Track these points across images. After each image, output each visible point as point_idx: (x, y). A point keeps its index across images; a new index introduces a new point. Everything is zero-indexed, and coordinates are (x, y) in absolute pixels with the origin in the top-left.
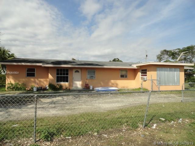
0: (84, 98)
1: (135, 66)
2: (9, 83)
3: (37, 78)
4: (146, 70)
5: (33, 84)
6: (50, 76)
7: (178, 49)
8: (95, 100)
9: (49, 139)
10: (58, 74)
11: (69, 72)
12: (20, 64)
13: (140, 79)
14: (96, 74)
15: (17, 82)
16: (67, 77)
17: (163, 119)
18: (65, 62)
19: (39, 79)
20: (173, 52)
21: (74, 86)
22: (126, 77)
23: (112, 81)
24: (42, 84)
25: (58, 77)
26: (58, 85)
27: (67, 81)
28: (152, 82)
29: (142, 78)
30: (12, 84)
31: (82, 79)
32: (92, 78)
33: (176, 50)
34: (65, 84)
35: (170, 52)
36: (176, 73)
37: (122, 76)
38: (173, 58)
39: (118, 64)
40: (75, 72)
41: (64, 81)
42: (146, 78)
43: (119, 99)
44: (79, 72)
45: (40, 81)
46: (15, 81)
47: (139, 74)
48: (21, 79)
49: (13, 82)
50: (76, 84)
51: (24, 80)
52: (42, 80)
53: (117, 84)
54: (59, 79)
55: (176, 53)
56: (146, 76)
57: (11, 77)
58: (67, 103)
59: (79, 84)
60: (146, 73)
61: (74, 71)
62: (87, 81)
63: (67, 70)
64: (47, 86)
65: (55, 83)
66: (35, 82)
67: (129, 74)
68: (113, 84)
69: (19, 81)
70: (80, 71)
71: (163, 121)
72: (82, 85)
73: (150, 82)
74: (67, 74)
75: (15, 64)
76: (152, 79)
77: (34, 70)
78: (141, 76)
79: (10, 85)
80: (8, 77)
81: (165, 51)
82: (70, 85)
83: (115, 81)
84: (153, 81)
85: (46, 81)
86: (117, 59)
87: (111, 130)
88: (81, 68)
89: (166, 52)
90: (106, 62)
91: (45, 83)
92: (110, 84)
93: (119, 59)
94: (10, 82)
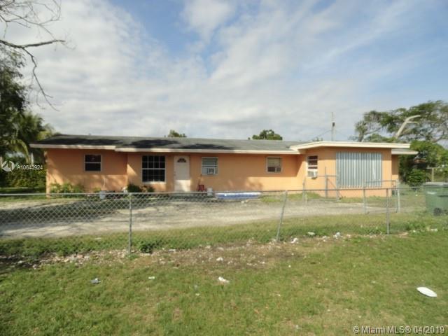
0: (196, 208)
1: (295, 150)
2: (54, 183)
3: (106, 174)
4: (316, 157)
5: (98, 186)
6: (130, 170)
7: (402, 110)
8: (215, 212)
9: (148, 250)
10: (144, 165)
11: (167, 162)
12: (73, 146)
13: (307, 174)
14: (218, 165)
15: (68, 181)
16: (163, 172)
17: (312, 234)
18: (159, 143)
19: (109, 176)
20: (390, 115)
21: (177, 188)
22: (279, 170)
23: (252, 179)
24: (114, 184)
25: (144, 172)
26: (145, 187)
27: (163, 179)
28: (327, 180)
29: (309, 172)
30: (58, 186)
31: (191, 176)
32: (211, 173)
33: (397, 111)
34: (159, 185)
35: (385, 115)
36: (374, 162)
37: (271, 169)
38: (390, 130)
39: (264, 145)
40: (179, 161)
41: (157, 179)
42: (317, 173)
43: (258, 211)
44: (185, 162)
45: (111, 180)
46: (64, 180)
47: (305, 165)
48: (75, 176)
49: (60, 181)
50: (180, 185)
51: (80, 177)
52: (114, 177)
53: (261, 185)
54: (147, 176)
55: (396, 118)
56: (316, 168)
57: (55, 171)
58: (165, 215)
59: (185, 185)
60: (316, 163)
61: (176, 159)
62: (202, 180)
63: (161, 158)
64: (125, 189)
65: (140, 183)
66: (101, 181)
67: (286, 166)
68: (252, 185)
69: (71, 180)
70: (187, 158)
71: (311, 236)
72: (192, 187)
73: (323, 180)
74: (163, 166)
75: (64, 146)
76: (328, 174)
77: (98, 159)
78: (307, 170)
79: (55, 187)
80: (51, 173)
81: (374, 113)
82: (168, 187)
83: (257, 178)
84: (329, 178)
85: (123, 179)
86: (271, 130)
87: (230, 243)
88: (190, 155)
89: (376, 116)
90: (239, 141)
91: (120, 182)
92: (247, 185)
93: (273, 132)
94: (55, 181)
